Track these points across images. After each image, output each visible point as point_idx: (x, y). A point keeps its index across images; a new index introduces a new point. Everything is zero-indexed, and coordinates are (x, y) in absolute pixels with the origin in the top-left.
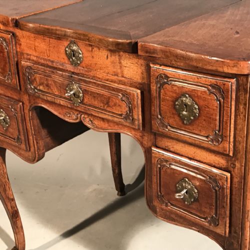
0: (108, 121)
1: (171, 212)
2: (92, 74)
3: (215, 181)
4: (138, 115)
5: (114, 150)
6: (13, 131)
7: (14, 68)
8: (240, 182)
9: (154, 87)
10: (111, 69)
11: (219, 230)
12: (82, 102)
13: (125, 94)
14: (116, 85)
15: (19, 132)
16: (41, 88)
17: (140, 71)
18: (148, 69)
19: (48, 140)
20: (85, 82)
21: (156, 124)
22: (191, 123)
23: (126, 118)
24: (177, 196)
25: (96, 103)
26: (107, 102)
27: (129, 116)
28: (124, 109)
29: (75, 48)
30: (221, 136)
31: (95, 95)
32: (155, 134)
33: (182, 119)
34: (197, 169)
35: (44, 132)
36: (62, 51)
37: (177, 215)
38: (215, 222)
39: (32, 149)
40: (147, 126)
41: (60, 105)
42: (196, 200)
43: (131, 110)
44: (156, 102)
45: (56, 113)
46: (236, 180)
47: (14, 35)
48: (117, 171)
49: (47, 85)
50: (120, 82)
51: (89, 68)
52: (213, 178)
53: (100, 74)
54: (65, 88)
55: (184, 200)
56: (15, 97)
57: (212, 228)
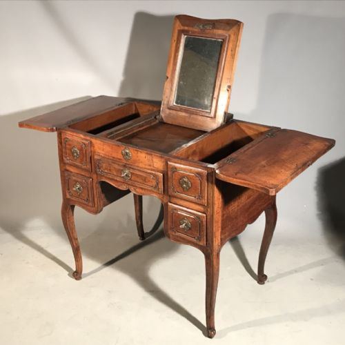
0: (145, 189)
1: (177, 236)
2: (136, 165)
3: (199, 218)
4: (161, 186)
5: (138, 208)
6: (85, 195)
7: (88, 160)
8: (210, 219)
9: (169, 173)
10: (147, 163)
11: (201, 244)
12: (130, 179)
13: (155, 176)
14: (149, 171)
15: (88, 195)
16: (106, 171)
17: (162, 165)
18: (167, 164)
19: (105, 200)
20: (133, 169)
21: (171, 191)
22: (188, 190)
23: (155, 188)
24: (181, 226)
25: (138, 180)
26: (145, 180)
27: (156, 187)
28: (154, 183)
29: (127, 151)
30: (201, 196)
31: (137, 176)
32: (170, 196)
33: (183, 188)
34: (190, 213)
35: (103, 196)
36: (120, 152)
37: (180, 237)
38: (199, 239)
39: (96, 206)
40: (166, 192)
41: (117, 181)
42: (190, 229)
43: (157, 184)
44: (170, 180)
45: (112, 184)
46: (208, 217)
47: (91, 142)
48: (140, 223)
49: (110, 170)
50: (152, 170)
51: (135, 161)
52: (198, 217)
53: (141, 165)
54: (120, 171)
55: (184, 229)
56: (87, 175)
57: (198, 243)
